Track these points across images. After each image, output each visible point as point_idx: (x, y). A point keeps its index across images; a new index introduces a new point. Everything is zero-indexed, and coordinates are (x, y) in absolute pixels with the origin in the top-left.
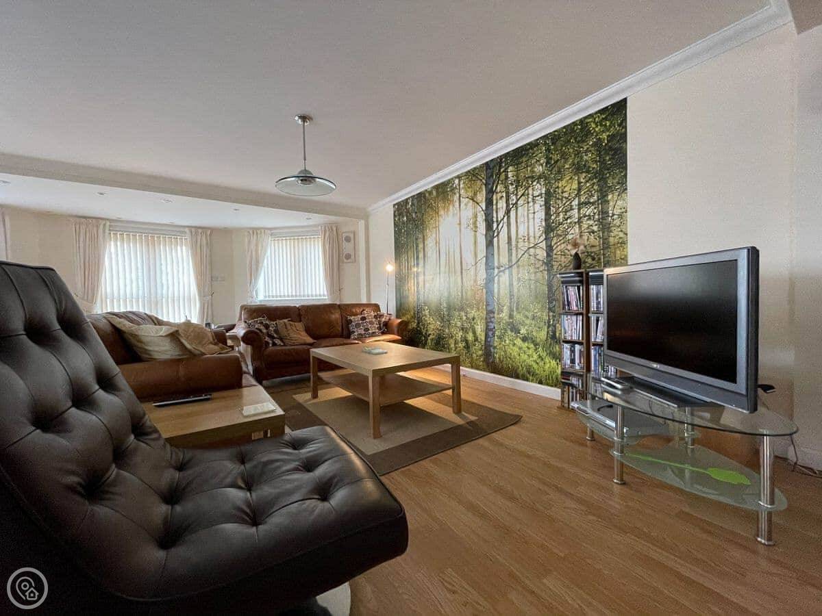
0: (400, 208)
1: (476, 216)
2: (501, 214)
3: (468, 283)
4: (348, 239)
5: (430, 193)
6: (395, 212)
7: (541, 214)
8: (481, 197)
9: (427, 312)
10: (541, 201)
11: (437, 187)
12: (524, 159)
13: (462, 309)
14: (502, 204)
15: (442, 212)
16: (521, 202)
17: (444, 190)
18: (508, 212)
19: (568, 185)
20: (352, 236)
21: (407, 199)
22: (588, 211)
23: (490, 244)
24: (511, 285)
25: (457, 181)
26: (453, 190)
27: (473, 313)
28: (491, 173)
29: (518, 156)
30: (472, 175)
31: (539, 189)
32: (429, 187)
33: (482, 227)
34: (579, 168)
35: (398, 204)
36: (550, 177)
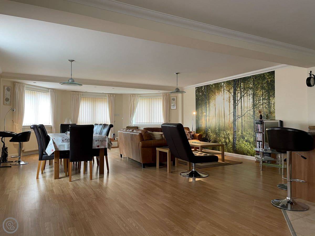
0: (199, 90)
1: (230, 97)
2: (239, 98)
3: (227, 121)
4: (174, 100)
5: (212, 86)
6: (196, 90)
7: (251, 100)
8: (232, 91)
9: (210, 131)
10: (251, 96)
11: (215, 84)
12: (246, 81)
13: (224, 130)
14: (239, 95)
15: (217, 94)
16: (245, 95)
17: (218, 86)
18: (241, 98)
19: (260, 93)
20: (175, 98)
21: (202, 87)
22: (265, 101)
23: (235, 108)
24: (242, 123)
25: (223, 84)
26: (221, 86)
27: (229, 132)
28: (235, 84)
29: (245, 80)
30: (229, 83)
31: (251, 92)
32: (212, 84)
33: (232, 101)
34: (263, 88)
35: (198, 87)
36: (254, 89)
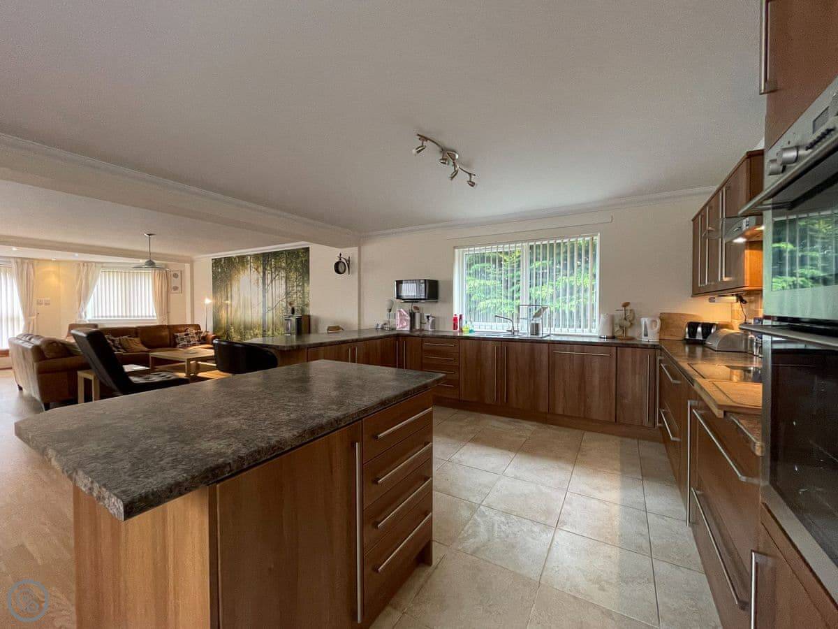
0: (216, 262)
1: (258, 280)
2: (269, 281)
3: (255, 316)
4: (176, 276)
5: (235, 259)
6: (213, 264)
7: (284, 286)
8: (261, 269)
9: (233, 330)
10: (284, 279)
11: (238, 257)
12: (278, 258)
13: (251, 329)
14: (269, 276)
15: (241, 272)
16: (277, 278)
17: (242, 259)
18: (272, 282)
19: (293, 275)
20: (179, 274)
21: (221, 259)
22: (299, 288)
23: (264, 296)
24: (273, 318)
25: (249, 257)
26: (247, 261)
27: (257, 331)
28: (265, 260)
29: (276, 255)
30: (256, 256)
31: (283, 274)
32: (234, 255)
33: (261, 284)
34: (296, 270)
35: (215, 259)
36: (288, 270)
